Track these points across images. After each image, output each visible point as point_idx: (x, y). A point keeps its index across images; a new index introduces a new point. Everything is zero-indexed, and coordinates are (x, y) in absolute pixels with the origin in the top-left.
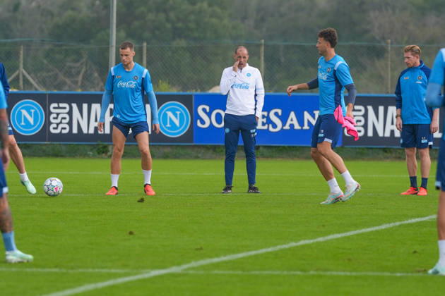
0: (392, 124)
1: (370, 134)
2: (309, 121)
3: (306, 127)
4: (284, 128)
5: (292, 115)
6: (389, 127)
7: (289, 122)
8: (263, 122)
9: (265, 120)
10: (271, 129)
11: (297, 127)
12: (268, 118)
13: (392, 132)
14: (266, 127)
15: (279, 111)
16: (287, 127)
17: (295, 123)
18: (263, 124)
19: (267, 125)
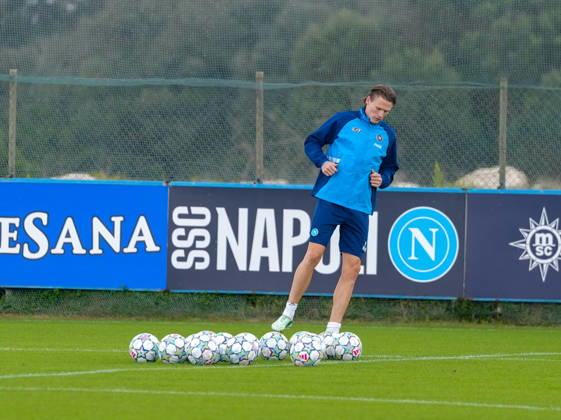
0: (265, 244)
1: (221, 265)
2: (101, 238)
3: (96, 250)
4: (53, 251)
5: (69, 224)
6: (258, 252)
7: (62, 239)
8: (11, 239)
9: (14, 235)
10: (27, 254)
11: (78, 249)
12: (21, 230)
13: (265, 261)
14: (16, 250)
15: (44, 217)
16: (58, 250)
17: (75, 240)
18: (12, 243)
19: (18, 246)
